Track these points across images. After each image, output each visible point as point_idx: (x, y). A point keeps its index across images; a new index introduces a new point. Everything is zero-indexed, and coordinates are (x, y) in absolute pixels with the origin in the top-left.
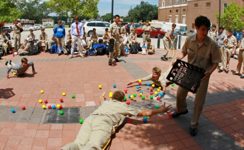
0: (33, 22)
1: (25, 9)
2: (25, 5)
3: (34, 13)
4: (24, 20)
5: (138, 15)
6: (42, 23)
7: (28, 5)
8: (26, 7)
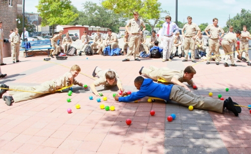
0: (106, 30)
1: (96, 14)
2: (95, 10)
3: (107, 19)
4: (94, 27)
5: (238, 26)
6: (118, 32)
7: (100, 9)
8: (96, 11)
